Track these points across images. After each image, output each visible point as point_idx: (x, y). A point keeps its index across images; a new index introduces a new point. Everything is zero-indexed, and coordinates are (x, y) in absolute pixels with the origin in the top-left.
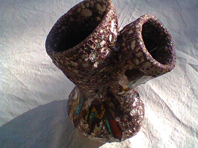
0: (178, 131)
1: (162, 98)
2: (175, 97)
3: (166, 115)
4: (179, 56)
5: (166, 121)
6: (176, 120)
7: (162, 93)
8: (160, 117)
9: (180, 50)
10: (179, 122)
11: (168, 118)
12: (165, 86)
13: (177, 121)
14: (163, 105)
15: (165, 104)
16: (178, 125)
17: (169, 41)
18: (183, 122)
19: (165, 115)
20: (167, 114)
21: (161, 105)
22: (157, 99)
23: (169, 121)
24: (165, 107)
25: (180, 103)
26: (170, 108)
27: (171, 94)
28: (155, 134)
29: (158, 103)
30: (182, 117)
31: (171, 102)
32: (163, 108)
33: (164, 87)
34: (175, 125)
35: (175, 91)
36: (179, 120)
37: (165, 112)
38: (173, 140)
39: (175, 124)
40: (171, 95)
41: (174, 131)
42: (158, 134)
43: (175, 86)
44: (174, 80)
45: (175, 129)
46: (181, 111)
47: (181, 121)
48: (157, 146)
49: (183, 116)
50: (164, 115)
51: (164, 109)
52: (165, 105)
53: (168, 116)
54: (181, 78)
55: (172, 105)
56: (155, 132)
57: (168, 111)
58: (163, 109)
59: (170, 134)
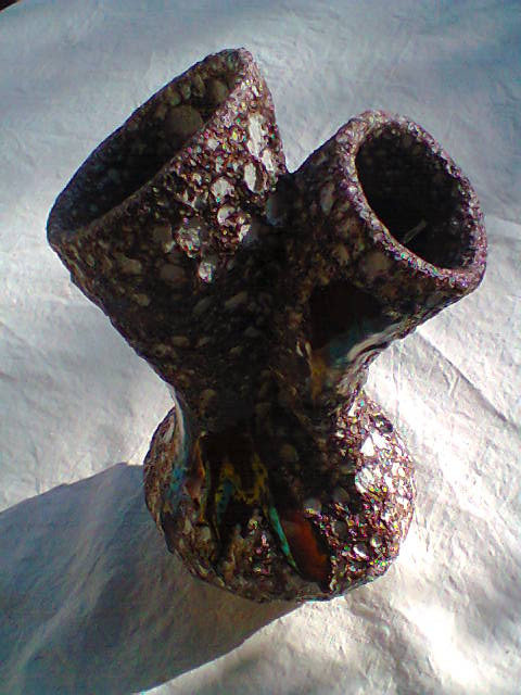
0: (496, 448)
1: (446, 355)
2: (491, 351)
3: (460, 403)
4: (507, 235)
5: (459, 420)
6: (491, 416)
7: (448, 342)
8: (439, 409)
9: (511, 220)
10: (501, 422)
11: (466, 412)
12: (459, 322)
13: (495, 420)
14: (449, 376)
15: (458, 371)
16: (498, 430)
17: (463, 201)
18: (515, 420)
19: (456, 404)
20: (462, 402)
21: (445, 375)
22: (432, 358)
23: (470, 422)
24: (457, 380)
25: (505, 369)
26: (471, 381)
27: (479, 346)
28: (422, 458)
29: (436, 369)
30: (511, 406)
31: (477, 368)
32: (449, 384)
33: (456, 324)
34: (489, 432)
35: (491, 334)
36: (501, 417)
37: (456, 394)
38: (479, 473)
39: (489, 429)
40: (477, 349)
41: (485, 448)
42: (429, 458)
43: (490, 321)
44: (489, 305)
45: (488, 442)
46: (508, 390)
47: (507, 418)
48: (426, 493)
49: (513, 403)
50: (453, 404)
51: (452, 386)
52: (455, 376)
53: (464, 407)
54: (510, 299)
55: (480, 373)
56: (420, 452)
57: (467, 393)
58: (449, 388)
59: (472, 455)
